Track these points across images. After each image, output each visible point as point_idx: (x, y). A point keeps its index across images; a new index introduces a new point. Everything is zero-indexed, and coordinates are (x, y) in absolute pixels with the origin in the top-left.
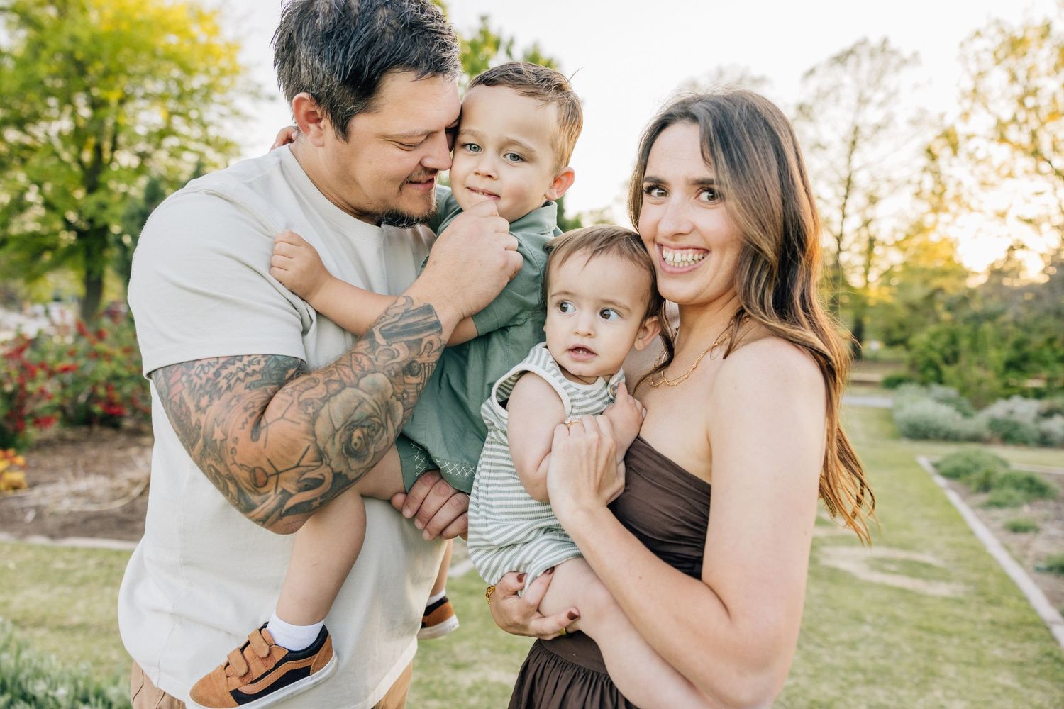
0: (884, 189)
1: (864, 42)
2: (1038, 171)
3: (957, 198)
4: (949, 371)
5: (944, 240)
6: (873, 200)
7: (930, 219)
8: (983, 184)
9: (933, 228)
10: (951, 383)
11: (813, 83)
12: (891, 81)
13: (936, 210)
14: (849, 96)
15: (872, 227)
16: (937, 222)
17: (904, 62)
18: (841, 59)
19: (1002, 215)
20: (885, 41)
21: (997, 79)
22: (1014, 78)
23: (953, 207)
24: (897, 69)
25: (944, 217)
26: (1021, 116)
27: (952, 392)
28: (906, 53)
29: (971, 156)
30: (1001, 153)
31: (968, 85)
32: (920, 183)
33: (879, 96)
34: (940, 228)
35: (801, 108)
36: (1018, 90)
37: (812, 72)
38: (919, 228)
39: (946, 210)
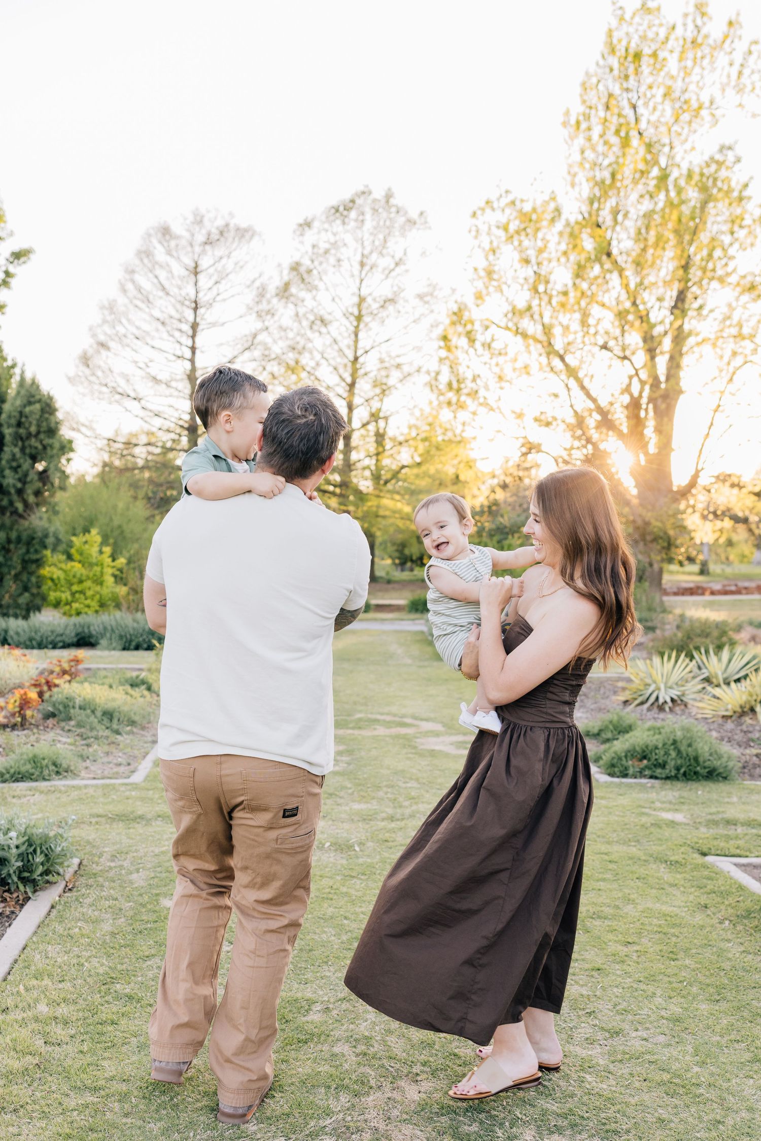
0: (394, 378)
1: (366, 193)
2: (551, 368)
3: (474, 394)
6: (384, 390)
8: (500, 378)
11: (310, 236)
12: (396, 246)
13: (454, 406)
14: (351, 254)
15: (381, 421)
16: (454, 419)
17: (411, 222)
18: (341, 211)
19: (519, 416)
20: (389, 195)
21: (508, 257)
22: (526, 261)
23: (471, 404)
24: (403, 230)
25: (460, 414)
26: (534, 304)
28: (414, 214)
29: (488, 346)
32: (437, 372)
33: (386, 262)
35: (296, 267)
37: (307, 224)
39: (464, 407)
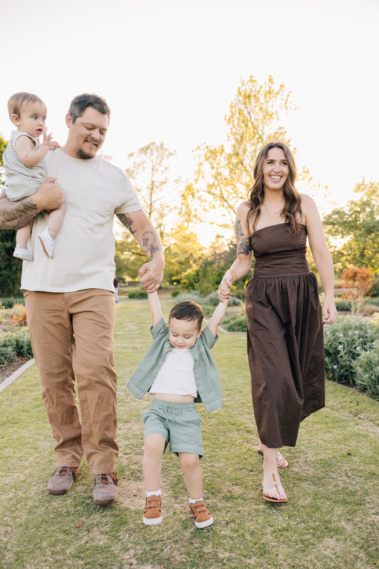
0: (166, 211)
1: (153, 143)
2: (223, 206)
3: (195, 216)
4: (196, 285)
5: (192, 233)
6: (162, 216)
7: (186, 224)
8: (205, 210)
9: (187, 228)
10: (198, 290)
11: (133, 159)
12: (165, 162)
13: (188, 221)
14: (148, 166)
15: (162, 227)
16: (188, 225)
17: (171, 154)
18: (144, 150)
19: (212, 223)
20: (162, 144)
21: (206, 167)
22: (213, 168)
23: (194, 220)
24: (168, 157)
25: (190, 223)
26: (216, 183)
27: (198, 292)
28: (172, 151)
29: (199, 198)
30: (210, 198)
31: (197, 169)
32: (181, 208)
33: (162, 168)
34: (190, 228)
35: (128, 170)
36: (214, 172)
37: (132, 155)
38: (181, 228)
39: (191, 221)
